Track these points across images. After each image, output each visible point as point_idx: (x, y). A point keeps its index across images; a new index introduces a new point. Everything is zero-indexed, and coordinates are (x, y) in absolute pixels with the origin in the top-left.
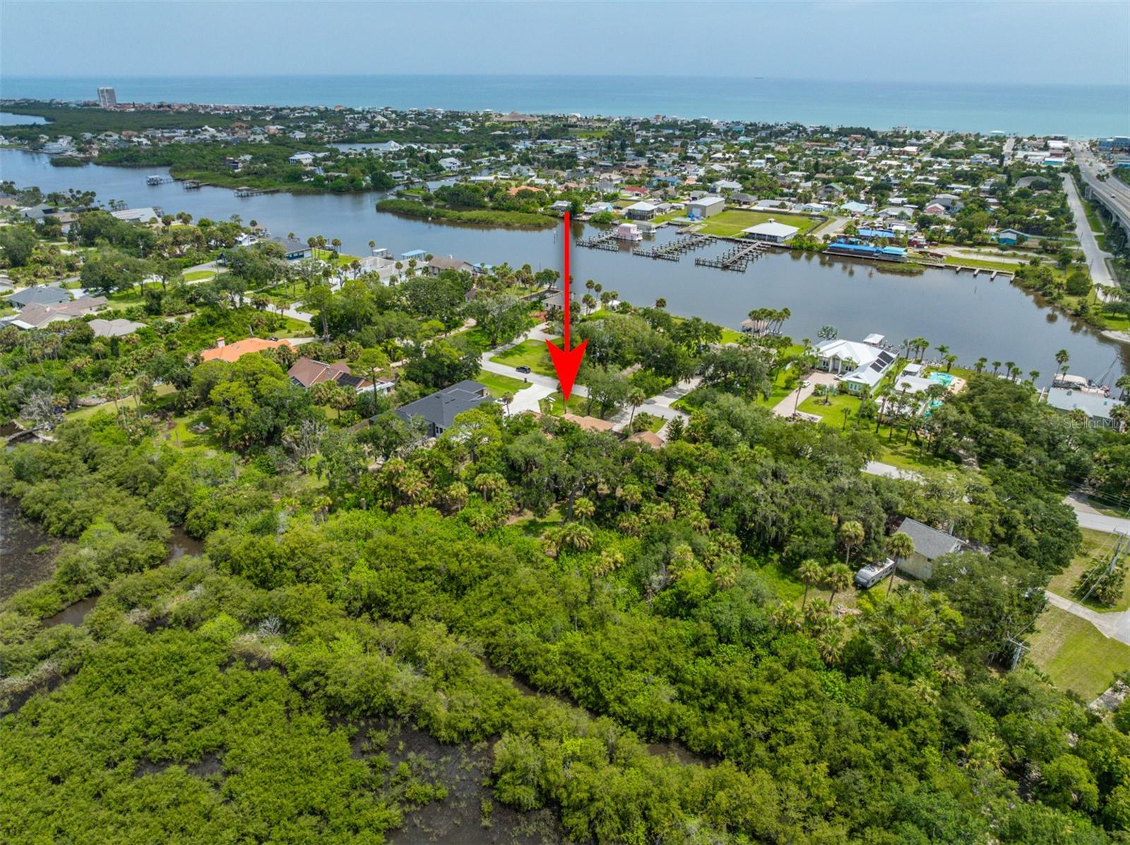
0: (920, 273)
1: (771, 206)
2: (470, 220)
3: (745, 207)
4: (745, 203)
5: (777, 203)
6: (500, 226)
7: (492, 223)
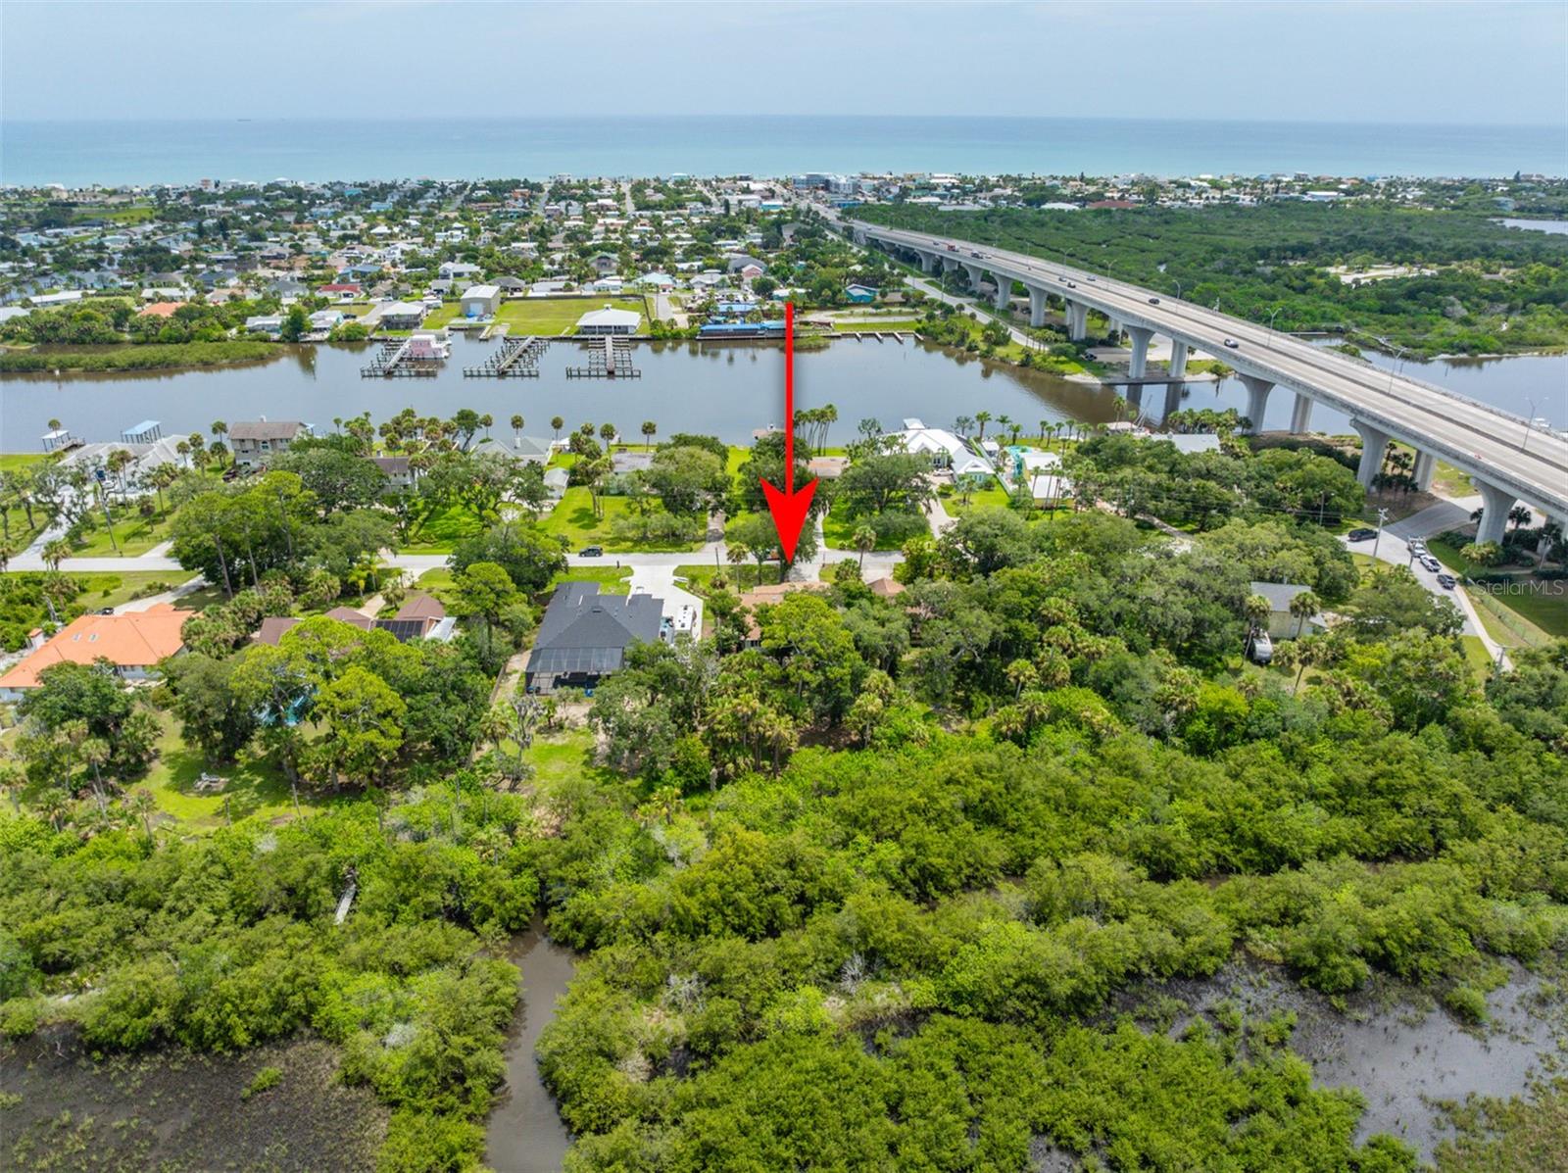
0: (826, 347)
1: (553, 290)
2: (133, 365)
3: (517, 294)
4: (515, 290)
5: (561, 285)
6: (192, 367)
7: (177, 364)
